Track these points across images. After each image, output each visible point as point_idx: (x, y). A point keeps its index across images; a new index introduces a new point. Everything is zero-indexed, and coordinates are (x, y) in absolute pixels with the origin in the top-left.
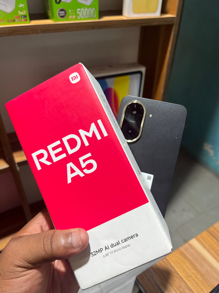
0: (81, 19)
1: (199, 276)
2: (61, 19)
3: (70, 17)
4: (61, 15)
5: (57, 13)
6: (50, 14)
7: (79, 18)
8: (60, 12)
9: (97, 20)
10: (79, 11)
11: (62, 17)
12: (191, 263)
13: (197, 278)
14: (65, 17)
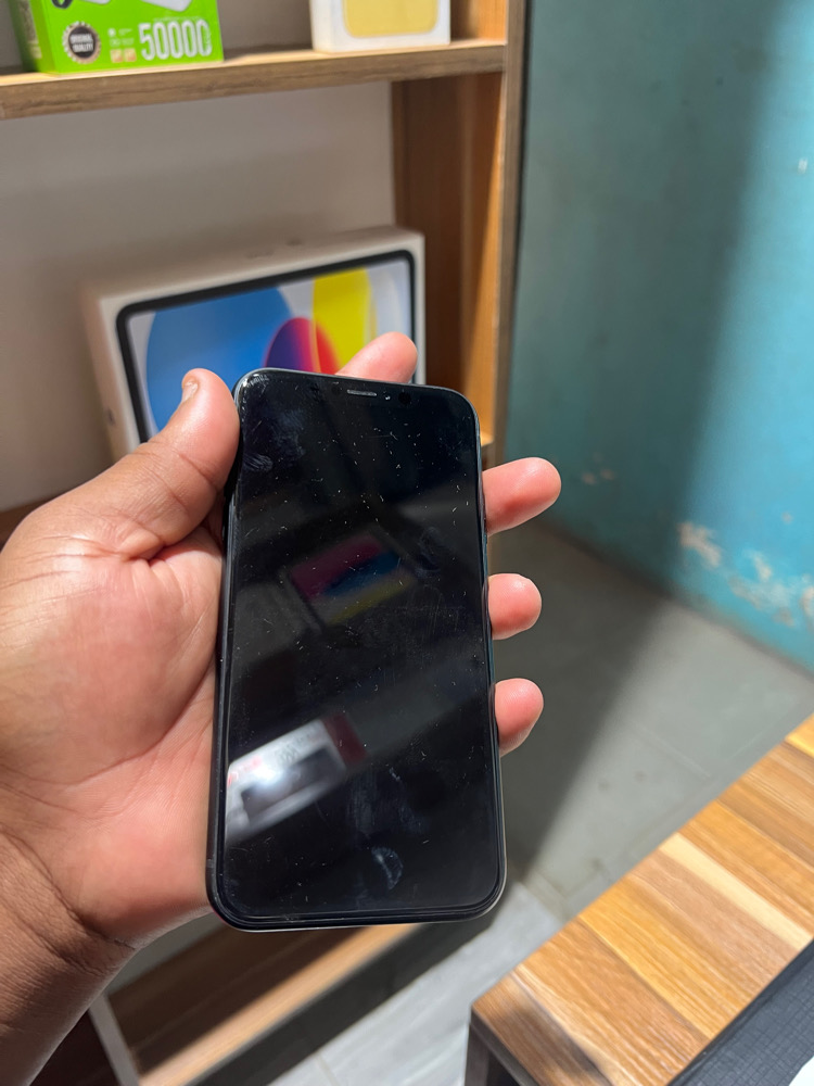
0: (156, 60)
1: (711, 969)
3: (115, 55)
4: (78, 48)
6: (38, 53)
7: (150, 58)
8: (75, 39)
9: (219, 63)
10: (146, 32)
11: (83, 55)
12: (678, 926)
13: (704, 977)
14: (93, 57)
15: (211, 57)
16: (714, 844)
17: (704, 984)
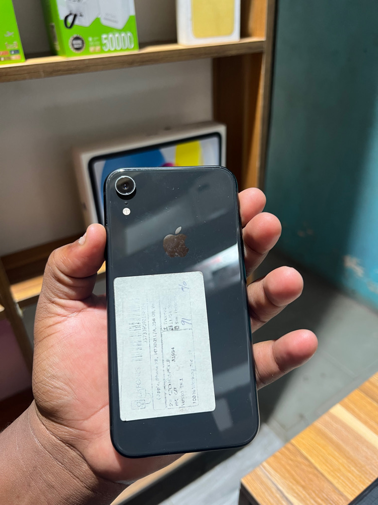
0: (109, 51)
2: (77, 52)
3: (92, 49)
4: (76, 46)
5: (70, 44)
7: (106, 50)
8: (75, 42)
9: (136, 52)
11: (78, 49)
14: (83, 49)
15: (133, 49)
16: (356, 410)
17: (349, 475)
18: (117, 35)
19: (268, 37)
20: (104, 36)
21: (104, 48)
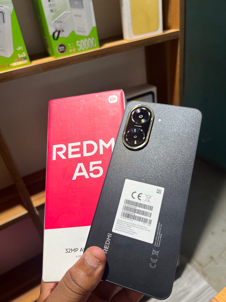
0: (82, 50)
2: (62, 54)
3: (70, 51)
4: (61, 50)
5: (57, 50)
6: (50, 52)
7: (80, 50)
8: (60, 48)
9: (98, 49)
10: (79, 43)
11: (62, 52)
14: (65, 52)
15: (96, 47)
18: (86, 40)
19: (181, 28)
20: (78, 42)
21: (78, 49)
